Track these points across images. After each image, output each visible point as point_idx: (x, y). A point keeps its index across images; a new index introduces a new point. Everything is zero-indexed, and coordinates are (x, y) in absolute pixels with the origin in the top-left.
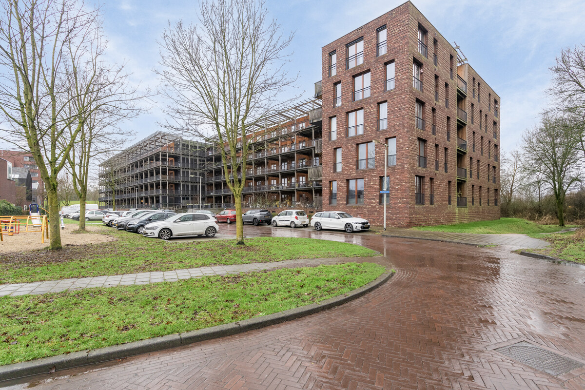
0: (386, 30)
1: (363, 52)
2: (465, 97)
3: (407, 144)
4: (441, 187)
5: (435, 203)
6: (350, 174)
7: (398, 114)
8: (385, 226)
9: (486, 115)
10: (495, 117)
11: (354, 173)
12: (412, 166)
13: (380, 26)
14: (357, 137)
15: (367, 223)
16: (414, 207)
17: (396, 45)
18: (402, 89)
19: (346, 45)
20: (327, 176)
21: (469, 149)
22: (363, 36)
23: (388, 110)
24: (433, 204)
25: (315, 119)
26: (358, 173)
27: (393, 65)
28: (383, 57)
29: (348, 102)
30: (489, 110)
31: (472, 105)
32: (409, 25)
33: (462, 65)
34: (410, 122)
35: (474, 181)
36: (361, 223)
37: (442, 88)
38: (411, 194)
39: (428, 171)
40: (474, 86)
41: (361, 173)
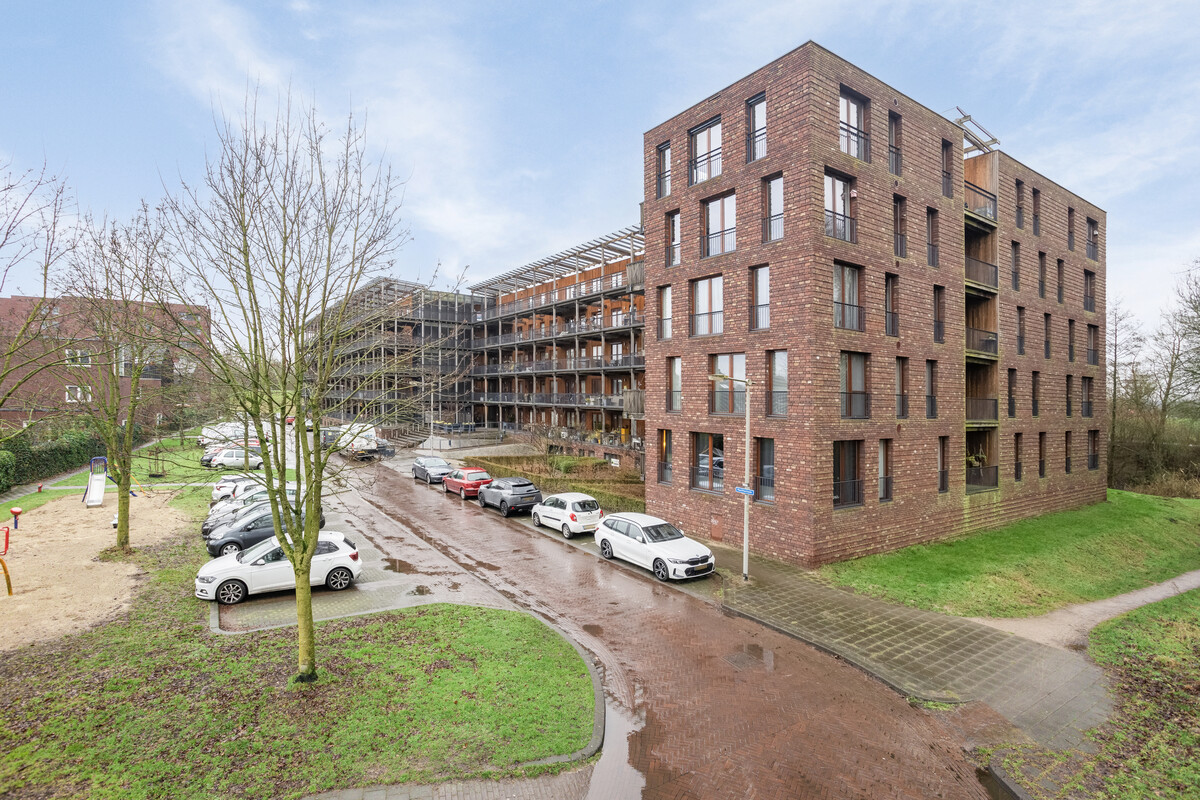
0: (764, 103)
1: (720, 150)
2: (993, 229)
3: (809, 373)
4: (918, 455)
5: (896, 498)
6: (698, 422)
7: (790, 298)
8: (745, 571)
9: (1060, 262)
10: (1088, 260)
11: (704, 421)
12: (821, 424)
13: (751, 92)
14: (710, 339)
15: (705, 559)
16: (830, 518)
17: (786, 140)
18: (797, 243)
19: (689, 131)
20: (655, 418)
21: (1005, 353)
22: (720, 115)
23: (771, 285)
24: (891, 499)
25: (637, 284)
26: (712, 421)
27: (780, 181)
28: (761, 163)
29: (693, 258)
30: (1071, 247)
31: (1015, 245)
32: (812, 97)
33: (985, 153)
34: (818, 319)
35: (1022, 423)
36: (687, 562)
37: (916, 223)
38: (818, 489)
39: (873, 424)
40: (1020, 198)
41: (717, 422)
